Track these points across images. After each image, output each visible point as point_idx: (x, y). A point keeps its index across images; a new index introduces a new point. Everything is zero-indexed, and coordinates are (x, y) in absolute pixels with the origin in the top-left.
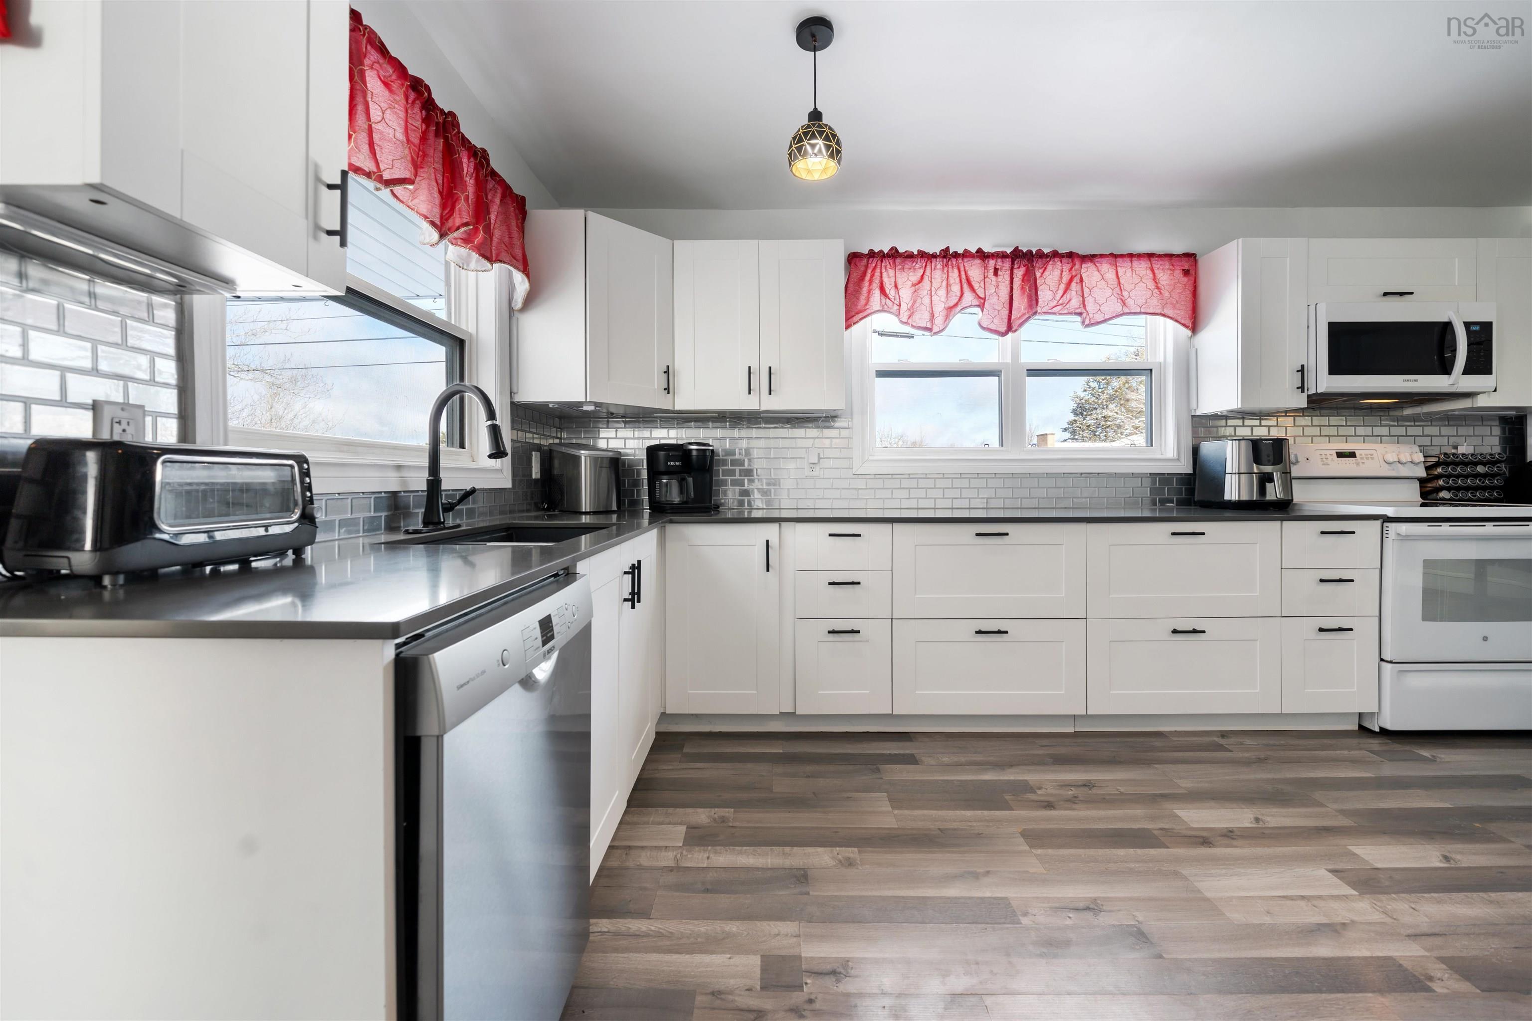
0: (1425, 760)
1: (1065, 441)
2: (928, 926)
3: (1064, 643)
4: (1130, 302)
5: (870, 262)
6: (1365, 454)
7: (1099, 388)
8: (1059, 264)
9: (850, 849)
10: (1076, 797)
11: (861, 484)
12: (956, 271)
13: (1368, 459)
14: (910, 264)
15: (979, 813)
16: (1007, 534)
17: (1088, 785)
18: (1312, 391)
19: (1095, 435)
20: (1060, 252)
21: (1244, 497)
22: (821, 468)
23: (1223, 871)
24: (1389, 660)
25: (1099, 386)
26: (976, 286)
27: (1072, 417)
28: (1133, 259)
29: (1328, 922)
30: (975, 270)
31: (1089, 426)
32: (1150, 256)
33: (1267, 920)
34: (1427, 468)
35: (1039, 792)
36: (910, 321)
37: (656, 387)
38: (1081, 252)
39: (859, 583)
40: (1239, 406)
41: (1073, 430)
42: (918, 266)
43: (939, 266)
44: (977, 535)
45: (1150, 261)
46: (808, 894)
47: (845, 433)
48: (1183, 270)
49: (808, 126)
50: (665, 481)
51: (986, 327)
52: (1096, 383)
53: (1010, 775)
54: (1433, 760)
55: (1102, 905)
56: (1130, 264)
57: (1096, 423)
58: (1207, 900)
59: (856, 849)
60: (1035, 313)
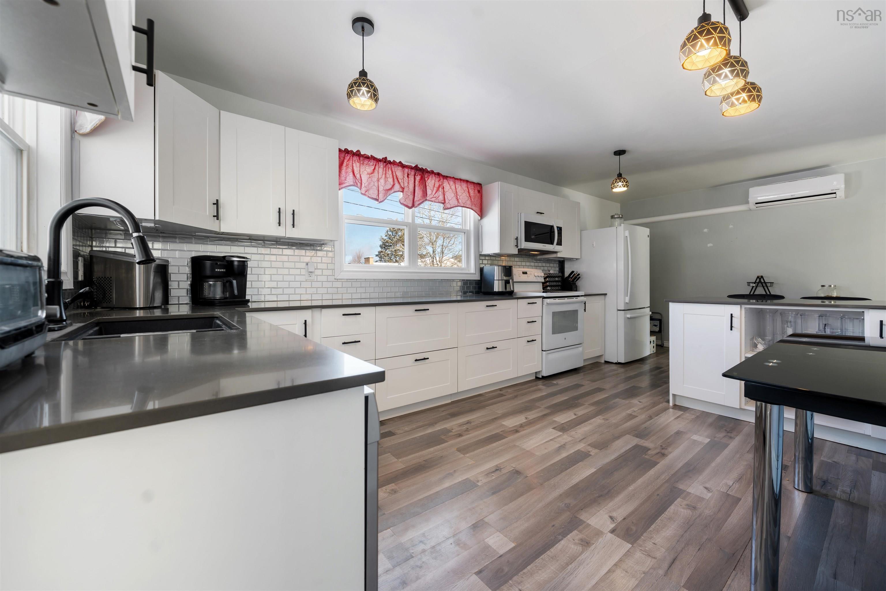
0: (555, 385)
1: (376, 261)
2: (447, 502)
3: (449, 360)
4: (460, 201)
5: (346, 156)
6: (530, 273)
7: (392, 235)
8: (434, 177)
9: (390, 485)
10: (467, 429)
11: (339, 284)
12: (390, 171)
13: (530, 275)
14: (367, 162)
15: (435, 448)
16: (428, 310)
17: (468, 422)
18: (519, 247)
19: (391, 259)
20: (435, 172)
21: (500, 290)
22: (315, 275)
23: (527, 440)
24: (544, 350)
25: (393, 234)
26: (400, 181)
27: (380, 249)
28: (461, 181)
29: (561, 445)
30: (399, 172)
31: (388, 255)
32: (467, 181)
33: (546, 451)
34: (545, 278)
35: (453, 431)
36: (367, 193)
37: (208, 214)
38: (443, 174)
39: (359, 341)
40: (499, 252)
41: (381, 256)
42: (371, 164)
43: (382, 166)
44: (416, 310)
45: (467, 183)
46: (384, 514)
47: (330, 254)
48: (478, 190)
49: (357, 79)
50: (211, 283)
51: (402, 203)
52: (391, 233)
53: (438, 427)
54: (557, 384)
55: (500, 467)
56: (460, 183)
57: (391, 253)
58: (528, 451)
59: (393, 484)
60: (426, 200)
